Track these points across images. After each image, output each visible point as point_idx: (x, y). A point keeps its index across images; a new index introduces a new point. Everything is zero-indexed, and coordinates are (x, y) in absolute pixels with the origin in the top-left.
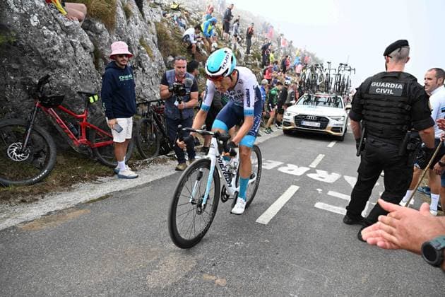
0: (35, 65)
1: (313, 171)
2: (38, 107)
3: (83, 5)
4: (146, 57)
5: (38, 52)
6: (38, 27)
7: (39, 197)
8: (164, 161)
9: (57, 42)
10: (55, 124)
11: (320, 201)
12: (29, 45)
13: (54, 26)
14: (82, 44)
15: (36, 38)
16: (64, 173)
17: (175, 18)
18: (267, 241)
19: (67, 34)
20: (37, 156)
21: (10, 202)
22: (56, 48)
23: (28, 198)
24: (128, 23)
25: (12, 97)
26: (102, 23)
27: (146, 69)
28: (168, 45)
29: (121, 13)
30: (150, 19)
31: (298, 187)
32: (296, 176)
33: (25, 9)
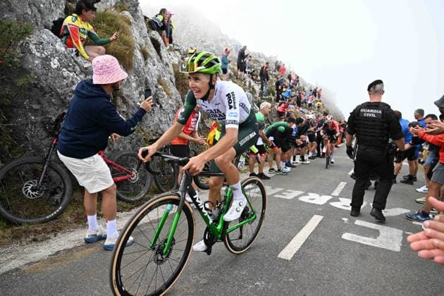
0: (54, 105)
1: (336, 199)
3: (102, 47)
4: (163, 94)
5: (57, 93)
6: (58, 69)
7: (52, 235)
9: (76, 82)
11: (347, 231)
12: (49, 87)
13: (73, 68)
15: (55, 79)
16: (80, 210)
18: (291, 280)
19: (86, 74)
20: (54, 193)
21: (21, 242)
23: (39, 237)
24: (146, 64)
25: (32, 136)
27: (163, 105)
28: (185, 84)
29: (139, 55)
30: (168, 61)
31: (322, 217)
32: (319, 205)
33: (46, 53)
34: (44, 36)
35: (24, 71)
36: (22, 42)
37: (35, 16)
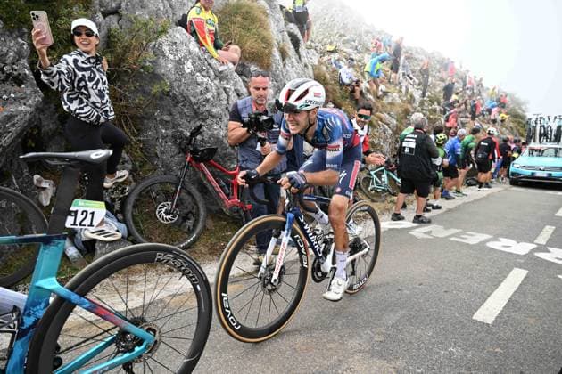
0: (186, 116)
1: (542, 249)
2: (189, 162)
3: (237, 47)
5: (190, 102)
6: (192, 74)
9: (210, 88)
10: (205, 182)
12: (182, 94)
13: (207, 73)
14: (236, 91)
15: (189, 85)
16: (213, 240)
17: (332, 61)
18: (498, 350)
19: (221, 79)
20: (185, 219)
21: (157, 271)
22: (209, 96)
24: (284, 66)
25: (162, 153)
26: (257, 65)
29: (277, 55)
30: (307, 62)
31: (526, 272)
32: (518, 255)
33: (180, 55)
34: (178, 35)
35: (156, 77)
36: (154, 43)
37: (167, 12)
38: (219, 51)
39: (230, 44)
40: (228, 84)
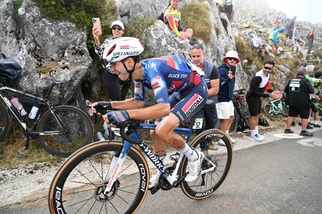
3: (191, 29)
6: (166, 46)
8: (241, 136)
13: (174, 45)
15: (164, 52)
17: (247, 33)
19: (181, 48)
24: (218, 38)
26: (202, 40)
28: (244, 52)
29: (214, 32)
30: (231, 35)
33: (160, 36)
34: (159, 25)
36: (146, 30)
37: (153, 12)
38: (181, 32)
39: (187, 28)
40: (185, 51)
